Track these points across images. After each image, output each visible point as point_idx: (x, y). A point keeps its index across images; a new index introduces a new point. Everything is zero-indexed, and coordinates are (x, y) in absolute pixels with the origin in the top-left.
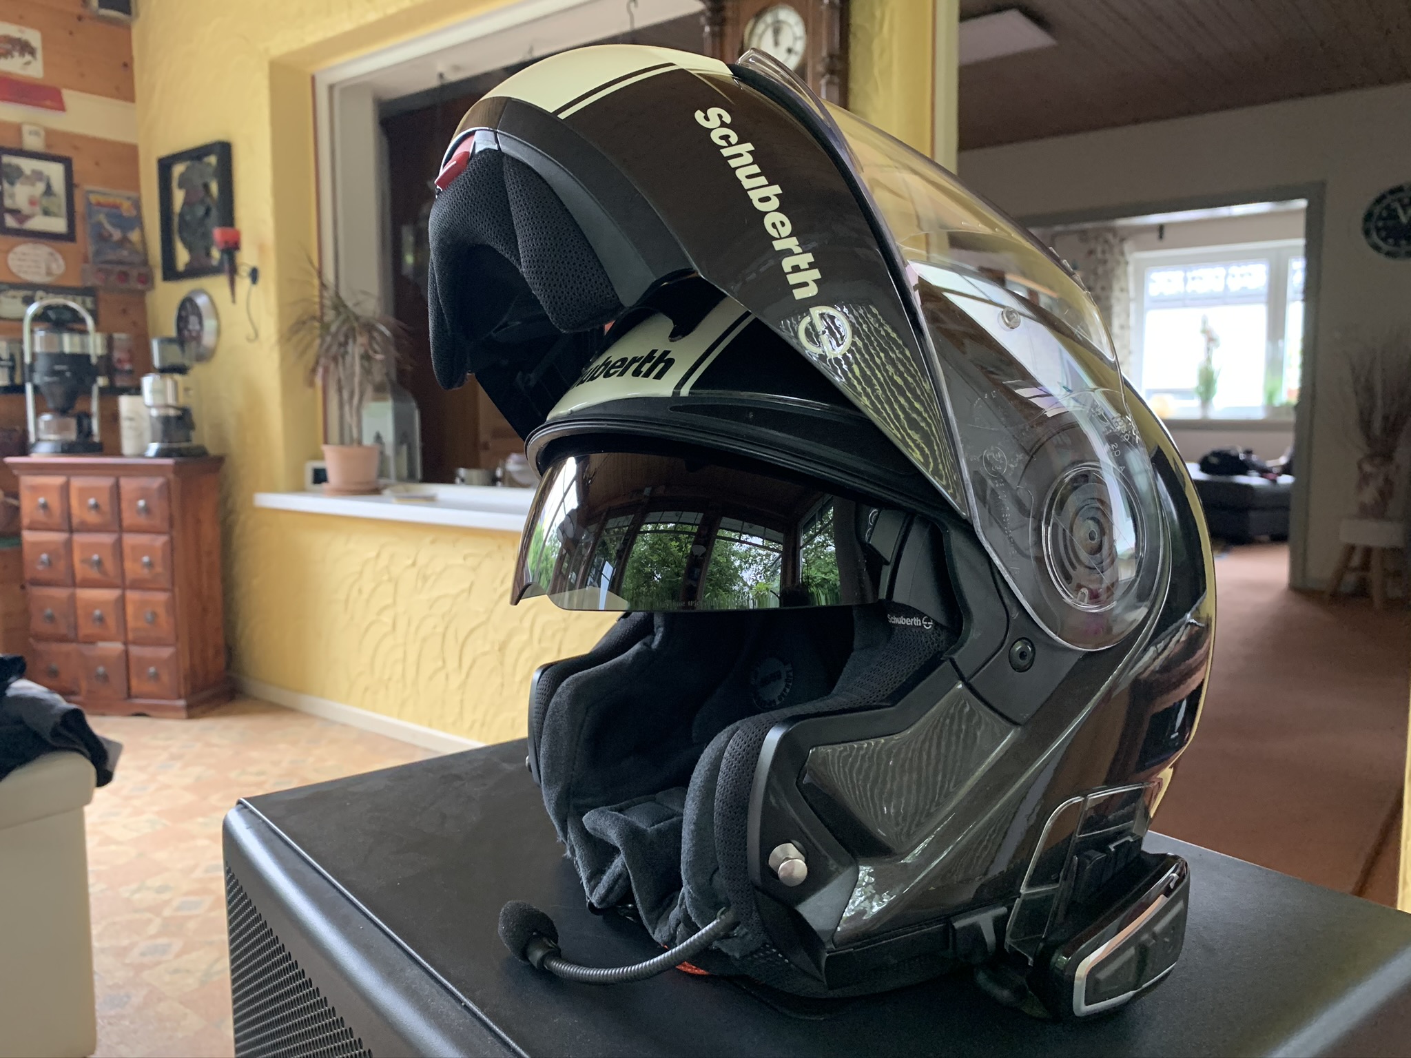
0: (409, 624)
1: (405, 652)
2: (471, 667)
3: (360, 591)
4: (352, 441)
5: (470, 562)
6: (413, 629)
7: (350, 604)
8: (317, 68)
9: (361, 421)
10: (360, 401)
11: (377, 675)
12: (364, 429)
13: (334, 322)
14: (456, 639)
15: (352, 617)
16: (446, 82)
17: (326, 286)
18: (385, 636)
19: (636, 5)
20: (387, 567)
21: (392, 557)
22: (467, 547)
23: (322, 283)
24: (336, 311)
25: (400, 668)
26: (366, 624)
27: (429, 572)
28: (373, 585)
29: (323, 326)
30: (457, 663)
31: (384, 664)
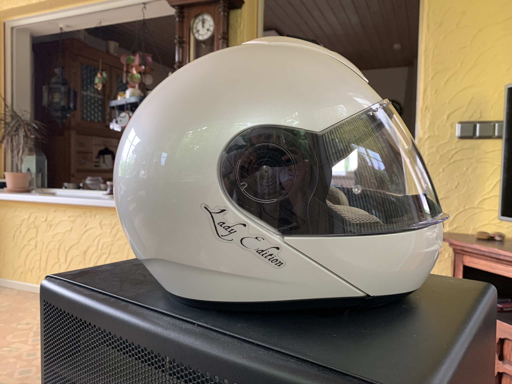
0: (43, 245)
1: (41, 257)
2: (71, 261)
3: (20, 232)
4: (17, 170)
5: (71, 219)
6: (44, 247)
7: (15, 238)
8: (6, 20)
9: (22, 163)
10: (22, 155)
11: (27, 267)
12: (23, 166)
13: (11, 122)
14: (64, 250)
15: (16, 243)
16: (63, 31)
17: (8, 107)
18: (32, 250)
19: (146, 10)
20: (34, 222)
21: (36, 218)
22: (70, 213)
23: (6, 105)
24: (13, 117)
25: (38, 263)
26: (23, 246)
27: (53, 223)
28: (26, 229)
29: (6, 123)
30: (64, 261)
31: (31, 262)
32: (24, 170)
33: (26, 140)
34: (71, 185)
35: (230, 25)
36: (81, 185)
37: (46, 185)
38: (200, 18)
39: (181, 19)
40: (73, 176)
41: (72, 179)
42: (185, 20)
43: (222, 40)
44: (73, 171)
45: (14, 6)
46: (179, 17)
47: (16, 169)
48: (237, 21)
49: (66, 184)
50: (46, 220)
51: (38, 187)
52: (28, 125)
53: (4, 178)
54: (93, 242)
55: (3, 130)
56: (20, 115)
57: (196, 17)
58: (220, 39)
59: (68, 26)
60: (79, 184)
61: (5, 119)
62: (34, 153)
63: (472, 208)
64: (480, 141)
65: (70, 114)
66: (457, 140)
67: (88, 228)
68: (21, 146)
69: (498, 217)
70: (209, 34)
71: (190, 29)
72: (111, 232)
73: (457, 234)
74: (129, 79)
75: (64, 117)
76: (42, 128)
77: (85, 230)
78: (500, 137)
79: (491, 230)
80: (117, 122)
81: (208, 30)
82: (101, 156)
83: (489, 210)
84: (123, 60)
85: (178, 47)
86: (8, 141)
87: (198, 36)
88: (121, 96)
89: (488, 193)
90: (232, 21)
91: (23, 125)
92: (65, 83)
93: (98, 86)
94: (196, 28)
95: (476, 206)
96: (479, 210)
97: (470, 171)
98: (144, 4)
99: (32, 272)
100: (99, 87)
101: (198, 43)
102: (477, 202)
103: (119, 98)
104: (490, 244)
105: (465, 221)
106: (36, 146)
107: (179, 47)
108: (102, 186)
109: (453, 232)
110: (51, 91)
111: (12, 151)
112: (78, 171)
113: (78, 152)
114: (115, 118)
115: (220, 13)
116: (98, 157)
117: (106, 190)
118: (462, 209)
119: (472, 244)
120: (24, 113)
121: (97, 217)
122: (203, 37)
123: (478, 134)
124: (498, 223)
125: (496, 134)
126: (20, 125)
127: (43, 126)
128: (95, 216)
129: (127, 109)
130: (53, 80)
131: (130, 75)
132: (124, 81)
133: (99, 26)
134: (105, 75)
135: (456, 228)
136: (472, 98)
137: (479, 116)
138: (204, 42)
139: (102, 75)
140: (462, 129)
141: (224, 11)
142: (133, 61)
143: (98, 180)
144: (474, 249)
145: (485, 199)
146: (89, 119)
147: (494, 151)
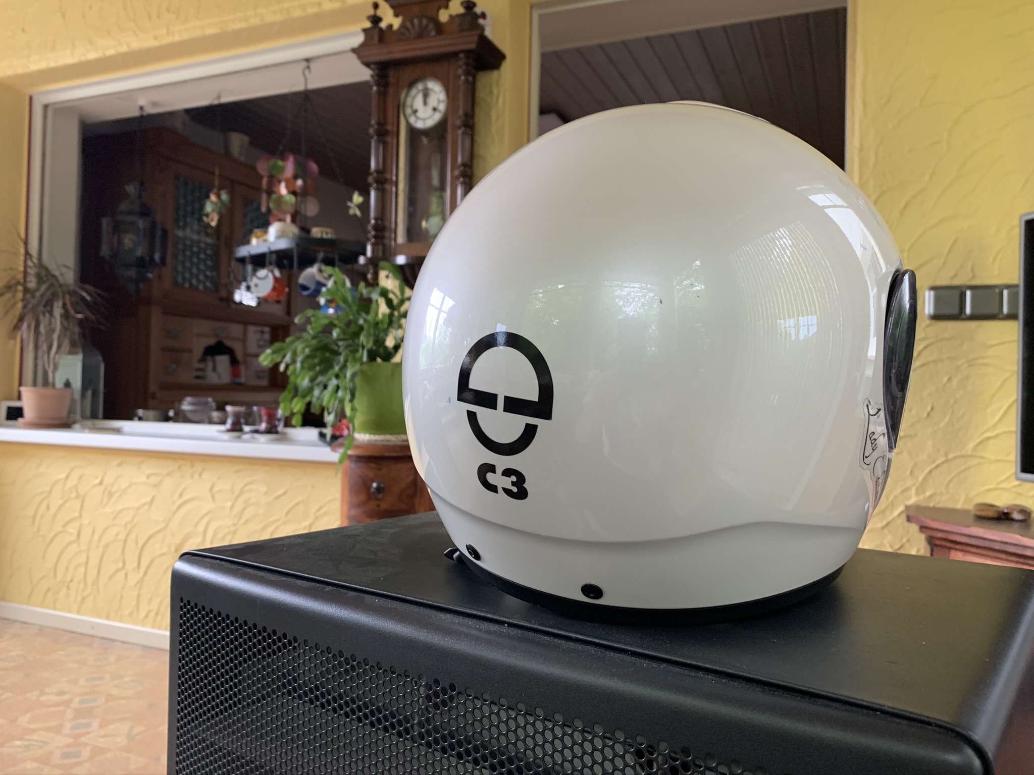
0: (93, 533)
1: (88, 558)
2: (148, 567)
3: (48, 508)
4: (46, 383)
5: (153, 480)
6: (96, 538)
7: (38, 518)
8: (35, 90)
9: (56, 368)
10: (57, 353)
11: (59, 579)
12: (57, 375)
13: (37, 289)
14: (137, 543)
15: (39, 530)
16: (145, 114)
17: (31, 256)
18: (70, 543)
19: (310, 72)
20: (75, 486)
21: (80, 477)
22: (150, 468)
23: (27, 254)
24: (40, 279)
25: (82, 570)
26: (52, 535)
27: (114, 489)
28: (61, 502)
29: (26, 290)
30: (135, 565)
31: (67, 569)
32: (59, 384)
33: (66, 323)
34: (151, 413)
35: (478, 100)
36: (171, 413)
37: (101, 414)
38: (420, 86)
39: (382, 89)
40: (154, 396)
41: (151, 402)
42: (391, 90)
43: (463, 129)
44: (153, 388)
45: (53, 65)
46: (378, 84)
47: (43, 381)
48: (491, 92)
49: (140, 412)
50: (101, 483)
51: (84, 417)
52: (72, 293)
53: (19, 398)
54: (196, 526)
55: (20, 305)
56: (57, 273)
57: (411, 84)
58: (459, 128)
59: (155, 104)
60: (167, 412)
61: (25, 281)
62: (80, 350)
63: (963, 456)
64: (974, 324)
65: (152, 273)
66: (928, 322)
67: (186, 497)
68: (55, 336)
69: (1016, 473)
70: (437, 117)
71: (399, 108)
72: (232, 507)
73: (934, 509)
74: (271, 205)
75: (142, 278)
76: (99, 299)
77: (178, 503)
78: (1012, 316)
79: (1002, 501)
80: (248, 288)
81: (435, 109)
82: (209, 358)
83: (997, 461)
84: (263, 167)
85: (375, 141)
86: (29, 326)
87: (416, 121)
88: (257, 237)
89: (994, 427)
90: (481, 94)
91: (61, 295)
92: (145, 212)
93: (210, 217)
94: (412, 106)
95: (970, 452)
96: (976, 461)
97: (955, 382)
98: (307, 60)
99: (68, 588)
100: (212, 220)
101: (414, 134)
102: (971, 446)
103: (254, 241)
104: (1002, 526)
105: (948, 485)
106: (83, 335)
107: (378, 141)
108: (215, 415)
109: (924, 504)
110: (117, 228)
111: (36, 347)
112: (165, 387)
113: (164, 349)
114: (245, 280)
115: (459, 76)
116: (203, 360)
117: (223, 422)
118: (942, 460)
119: (968, 526)
120: (64, 270)
121: (205, 476)
122: (424, 124)
123: (968, 310)
124: (1015, 486)
125: (1005, 310)
126: (55, 295)
127: (99, 295)
128: (200, 475)
129: (271, 264)
130: (123, 206)
131: (274, 196)
132: (263, 209)
133: (216, 102)
134: (224, 196)
135: (931, 496)
136: (955, 241)
137: (971, 275)
138: (426, 132)
139: (219, 196)
140: (938, 301)
141: (467, 73)
142: (282, 169)
143: (206, 403)
144: (970, 536)
145: (988, 438)
146: (187, 285)
147: (1002, 343)
